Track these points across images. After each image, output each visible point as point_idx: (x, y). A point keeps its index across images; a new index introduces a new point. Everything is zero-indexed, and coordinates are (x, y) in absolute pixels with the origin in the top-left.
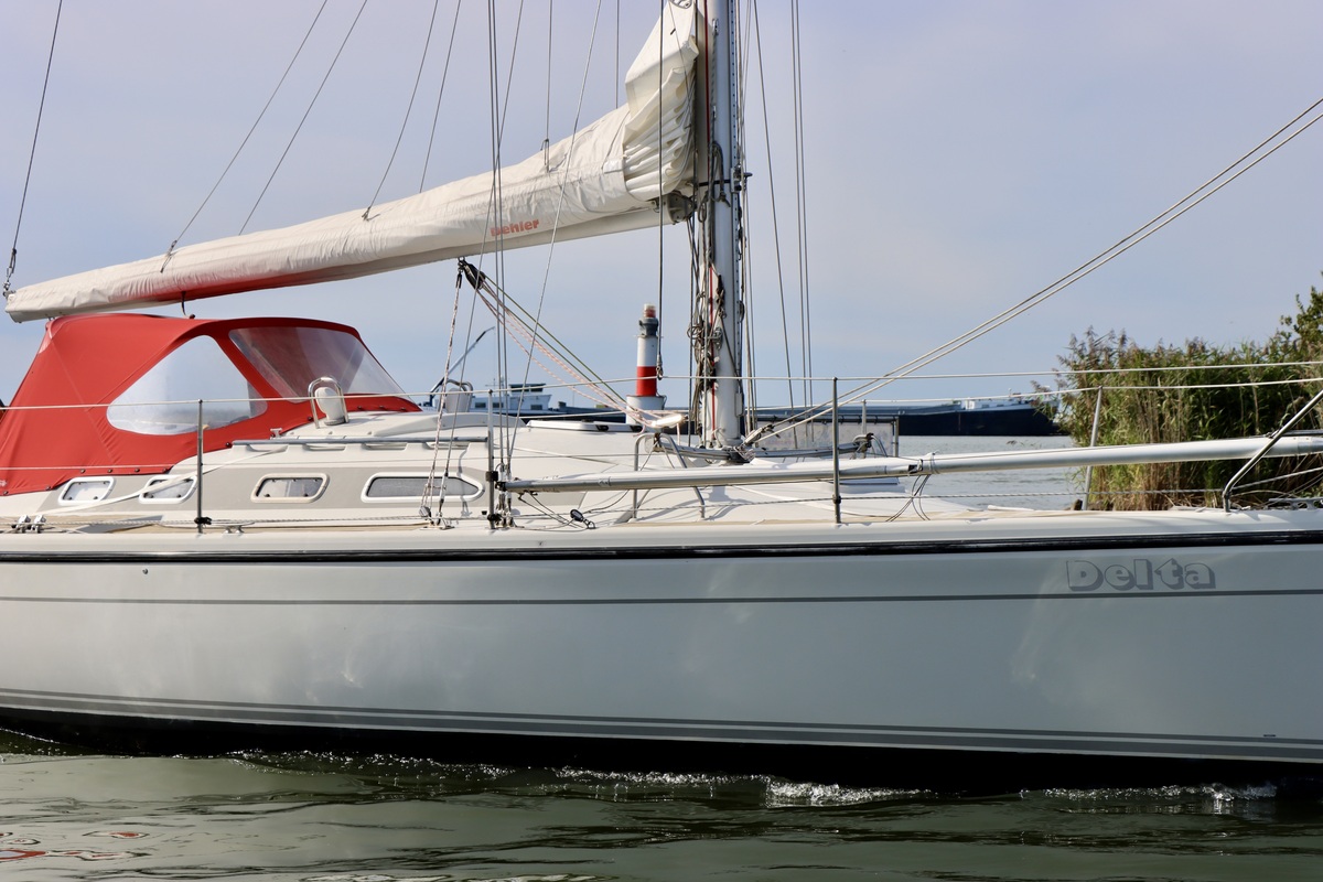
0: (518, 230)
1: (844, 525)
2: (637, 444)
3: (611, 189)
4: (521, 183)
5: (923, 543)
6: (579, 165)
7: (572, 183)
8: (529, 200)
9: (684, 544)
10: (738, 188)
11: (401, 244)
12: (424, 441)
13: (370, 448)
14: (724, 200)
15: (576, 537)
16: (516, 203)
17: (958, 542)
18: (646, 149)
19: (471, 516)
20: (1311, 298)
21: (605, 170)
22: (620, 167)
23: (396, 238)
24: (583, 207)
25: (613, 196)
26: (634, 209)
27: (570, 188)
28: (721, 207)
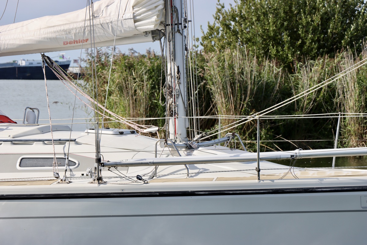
0: (77, 43)
1: (262, 181)
2: (156, 144)
3: (127, 26)
4: (80, 22)
5: (298, 189)
6: (110, 15)
7: (107, 23)
8: (84, 30)
9: (190, 190)
10: (185, 27)
11: (15, 47)
12: (43, 141)
13: (14, 144)
14: (179, 32)
15: (140, 187)
16: (77, 31)
17: (313, 188)
18: (144, 9)
19: (75, 176)
20: (208, 28)
21: (124, 18)
22: (132, 17)
23: (12, 44)
24: (112, 34)
25: (128, 29)
26: (135, 35)
27: (106, 25)
28: (178, 35)
